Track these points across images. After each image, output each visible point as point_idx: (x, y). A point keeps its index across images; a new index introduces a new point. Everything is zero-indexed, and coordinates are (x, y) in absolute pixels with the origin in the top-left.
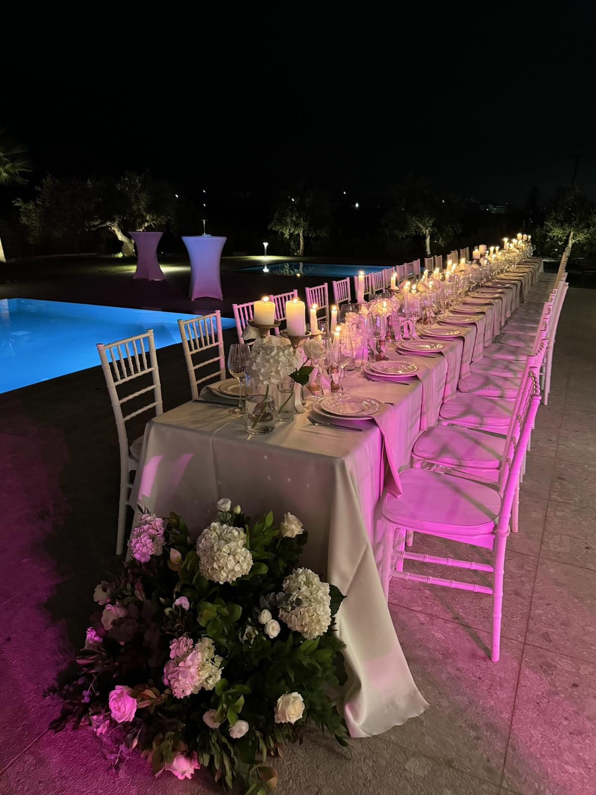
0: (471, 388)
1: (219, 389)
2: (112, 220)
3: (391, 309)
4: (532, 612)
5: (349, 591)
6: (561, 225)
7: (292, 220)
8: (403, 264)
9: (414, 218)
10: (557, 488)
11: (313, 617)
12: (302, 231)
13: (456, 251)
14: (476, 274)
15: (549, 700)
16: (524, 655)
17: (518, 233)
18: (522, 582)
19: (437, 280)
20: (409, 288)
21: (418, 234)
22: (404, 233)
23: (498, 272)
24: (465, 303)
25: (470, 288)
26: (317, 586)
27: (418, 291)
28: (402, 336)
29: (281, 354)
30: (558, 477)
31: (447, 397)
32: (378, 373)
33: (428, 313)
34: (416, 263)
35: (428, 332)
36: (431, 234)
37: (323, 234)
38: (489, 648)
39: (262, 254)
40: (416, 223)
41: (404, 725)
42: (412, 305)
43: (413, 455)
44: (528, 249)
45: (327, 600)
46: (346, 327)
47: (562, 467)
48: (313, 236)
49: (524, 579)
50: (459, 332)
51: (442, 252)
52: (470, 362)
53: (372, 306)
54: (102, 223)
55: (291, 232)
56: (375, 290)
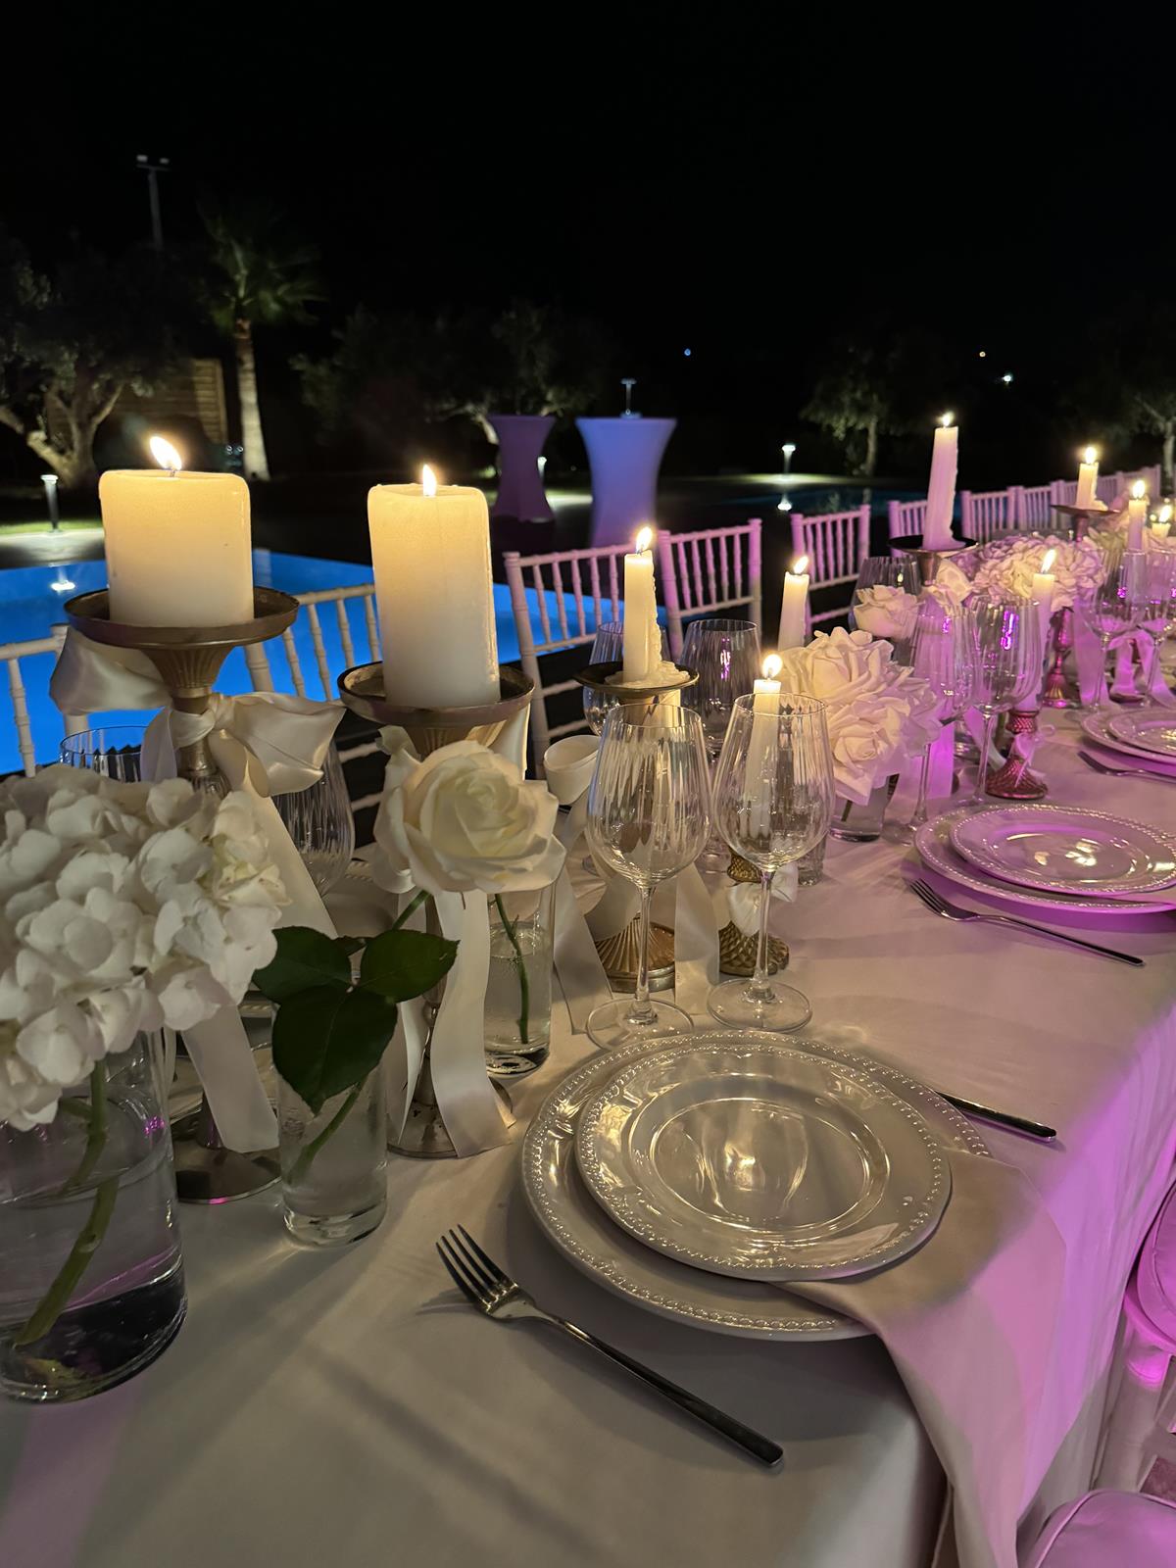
2: (478, 400)
7: (853, 400)
9: (1139, 393)
12: (873, 423)
34: (1150, 475)
39: (779, 471)
40: (1142, 407)
42: (1158, 574)
48: (897, 434)
54: (457, 407)
55: (850, 424)
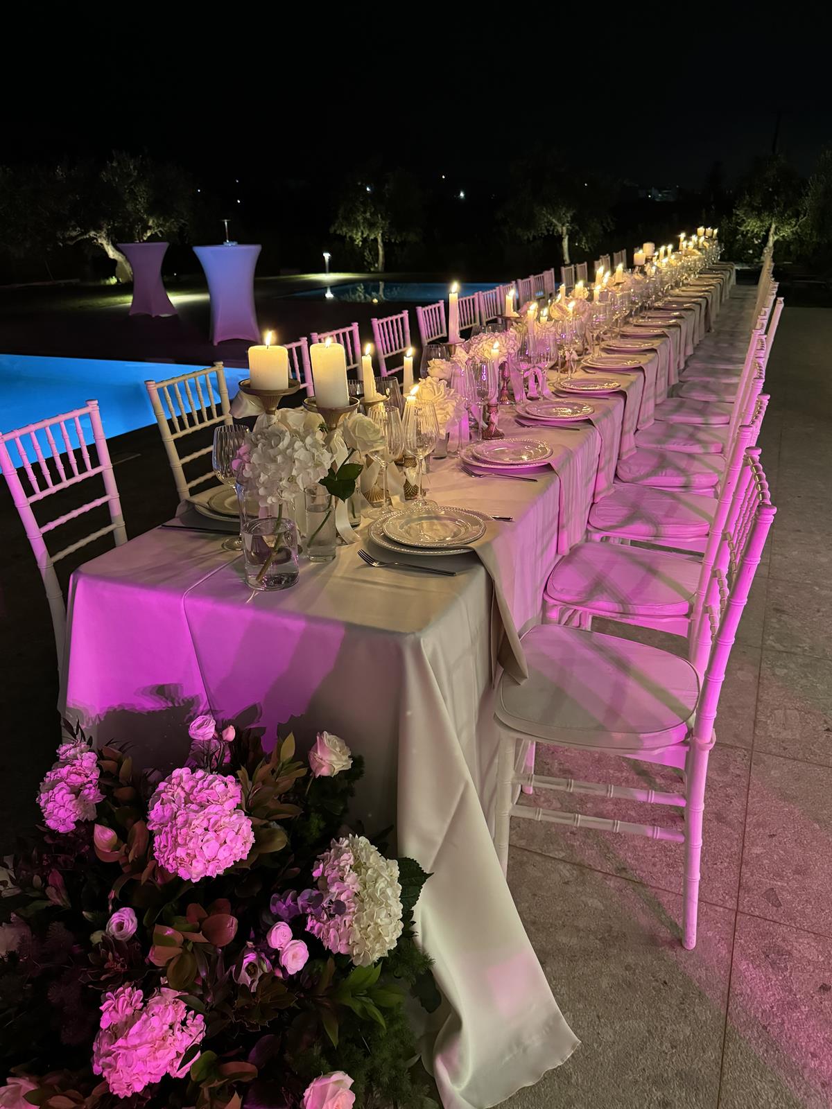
0: (638, 474)
1: (208, 503)
2: (98, 228)
3: (506, 351)
4: (746, 851)
5: (436, 863)
6: (757, 215)
7: (365, 219)
8: (528, 277)
9: (544, 209)
10: (775, 628)
11: (369, 929)
12: (380, 235)
13: (607, 255)
14: (641, 288)
15: (783, 1019)
16: (736, 933)
17: (698, 227)
18: (727, 796)
19: (581, 300)
20: (536, 314)
21: (551, 233)
22: (530, 233)
23: (671, 286)
24: (624, 336)
25: (631, 311)
26: (375, 871)
27: (550, 318)
28: (526, 393)
29: (298, 444)
30: (775, 609)
31: (599, 493)
32: (485, 462)
33: (567, 354)
34: (549, 275)
35: (567, 385)
36: (569, 233)
37: (412, 237)
38: (680, 922)
39: (322, 271)
40: (547, 218)
41: (539, 1082)
42: (542, 343)
43: (547, 598)
44: (714, 249)
45: (394, 892)
46: (428, 385)
47: (780, 591)
48: (397, 242)
49: (729, 790)
50: (617, 384)
51: (587, 259)
52: (634, 429)
53: (474, 347)
54: (83, 234)
55: (365, 236)
56: (485, 320)
